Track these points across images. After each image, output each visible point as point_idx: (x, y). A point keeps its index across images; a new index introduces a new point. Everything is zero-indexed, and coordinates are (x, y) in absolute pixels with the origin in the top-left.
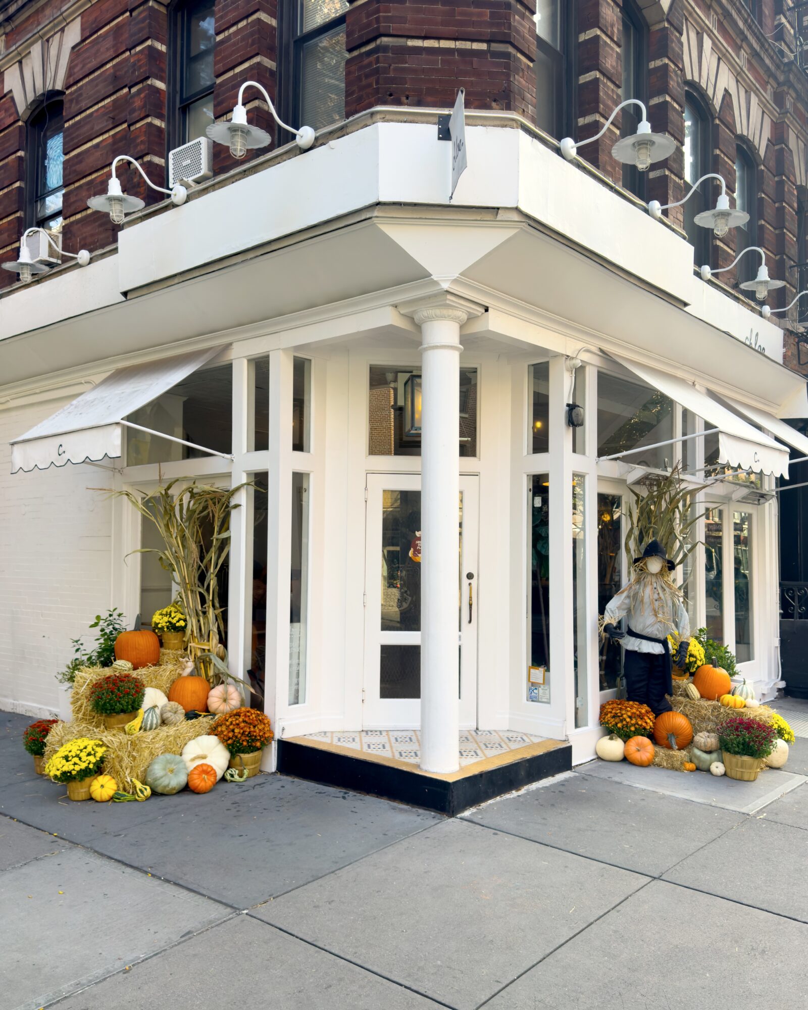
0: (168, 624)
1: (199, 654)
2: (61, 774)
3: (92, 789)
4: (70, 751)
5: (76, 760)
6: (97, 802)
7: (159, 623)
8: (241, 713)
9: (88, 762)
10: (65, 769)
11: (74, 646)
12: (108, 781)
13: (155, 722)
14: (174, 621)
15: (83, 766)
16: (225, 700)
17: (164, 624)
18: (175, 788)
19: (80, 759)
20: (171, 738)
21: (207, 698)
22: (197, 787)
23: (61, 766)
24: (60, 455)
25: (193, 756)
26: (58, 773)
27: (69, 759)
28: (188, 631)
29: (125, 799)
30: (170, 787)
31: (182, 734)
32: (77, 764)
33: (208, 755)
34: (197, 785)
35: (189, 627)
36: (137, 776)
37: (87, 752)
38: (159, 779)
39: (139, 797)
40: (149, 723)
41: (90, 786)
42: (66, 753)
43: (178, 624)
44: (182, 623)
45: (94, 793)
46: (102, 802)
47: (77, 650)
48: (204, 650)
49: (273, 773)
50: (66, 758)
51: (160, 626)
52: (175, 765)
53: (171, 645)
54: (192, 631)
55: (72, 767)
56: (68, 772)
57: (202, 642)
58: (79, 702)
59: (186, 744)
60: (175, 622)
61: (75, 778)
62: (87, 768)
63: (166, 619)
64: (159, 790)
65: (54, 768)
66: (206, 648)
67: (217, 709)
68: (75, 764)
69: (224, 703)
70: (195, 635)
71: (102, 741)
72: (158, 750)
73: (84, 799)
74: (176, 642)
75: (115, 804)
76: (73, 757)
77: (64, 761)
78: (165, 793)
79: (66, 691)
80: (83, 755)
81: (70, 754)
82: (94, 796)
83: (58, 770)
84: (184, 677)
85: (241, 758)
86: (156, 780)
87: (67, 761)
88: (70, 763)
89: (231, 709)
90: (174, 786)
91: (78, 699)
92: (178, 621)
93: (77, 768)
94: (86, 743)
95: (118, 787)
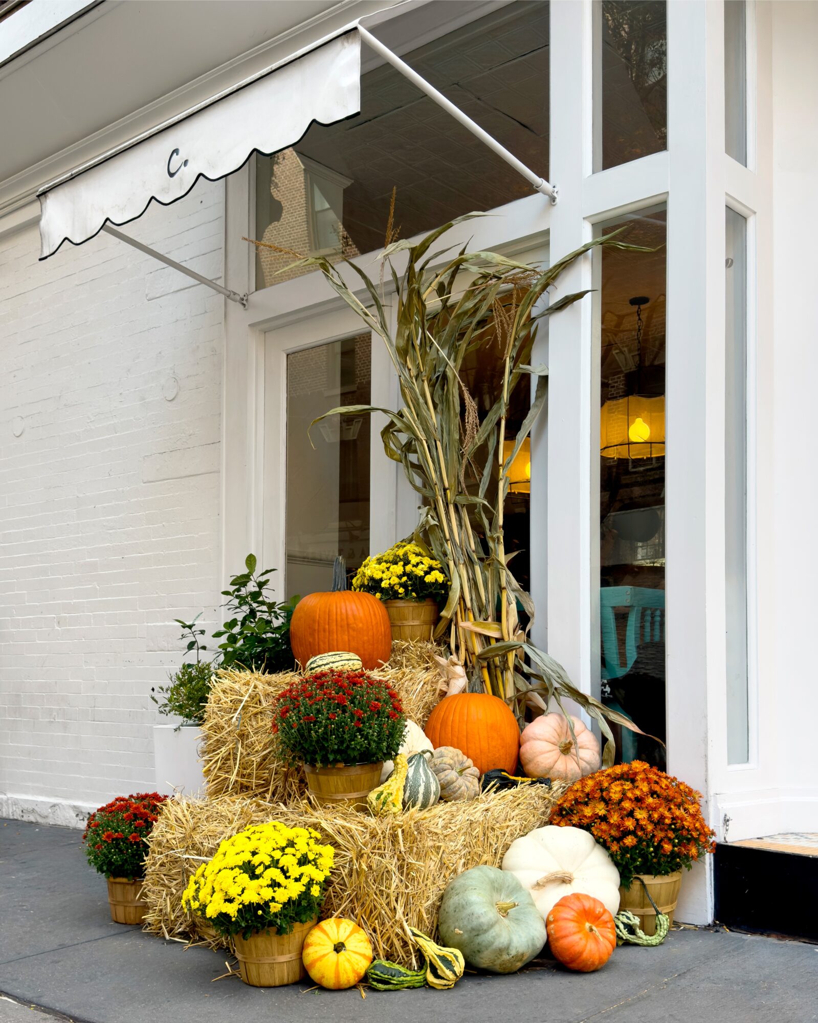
0: (405, 579)
1: (478, 649)
2: (239, 911)
3: (311, 954)
4: (254, 853)
5: (275, 873)
6: (323, 989)
7: (381, 580)
8: (636, 774)
9: (305, 880)
10: (251, 897)
11: (183, 636)
12: (351, 933)
13: (433, 788)
14: (419, 572)
15: (294, 890)
16: (566, 749)
17: (395, 580)
18: (523, 955)
19: (284, 871)
20: (479, 830)
21: (520, 746)
22: (581, 953)
23: (239, 891)
24: (171, 175)
25: (540, 876)
26: (232, 910)
27: (258, 872)
28: (455, 595)
29: (402, 982)
30: (513, 953)
31: (496, 820)
32: (279, 885)
33: (575, 876)
34: (578, 948)
35: (455, 584)
36: (420, 920)
37: (299, 855)
38: (486, 931)
39: (437, 976)
40: (421, 790)
41: (302, 947)
42: (247, 857)
43: (429, 579)
44: (436, 576)
45: (318, 964)
46: (339, 990)
47: (191, 646)
48: (487, 639)
49: (708, 927)
50: (250, 869)
51: (384, 584)
52: (508, 896)
53: (407, 631)
54: (462, 597)
55: (267, 894)
56: (259, 906)
57: (481, 620)
58: (223, 749)
59: (507, 847)
60: (422, 573)
61: (271, 924)
62: (306, 895)
63: (398, 569)
64: (484, 960)
65: (219, 897)
66: (494, 634)
67: (551, 768)
68: (275, 884)
69: (563, 756)
70: (469, 604)
71: (322, 830)
72: (454, 858)
73: (285, 982)
74: (416, 623)
75: (377, 995)
76: (267, 867)
77: (246, 876)
78: (497, 968)
79: (176, 730)
80: (288, 861)
81: (256, 860)
82: (315, 974)
83: (230, 900)
84: (455, 696)
85: (643, 885)
86: (478, 931)
87: (254, 876)
88: (261, 882)
89: (582, 770)
90: (521, 950)
91: (221, 743)
92: (427, 573)
93: (282, 896)
94: (290, 833)
95: (375, 949)
